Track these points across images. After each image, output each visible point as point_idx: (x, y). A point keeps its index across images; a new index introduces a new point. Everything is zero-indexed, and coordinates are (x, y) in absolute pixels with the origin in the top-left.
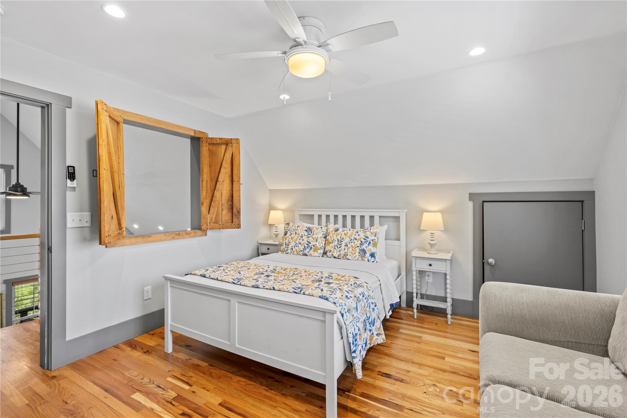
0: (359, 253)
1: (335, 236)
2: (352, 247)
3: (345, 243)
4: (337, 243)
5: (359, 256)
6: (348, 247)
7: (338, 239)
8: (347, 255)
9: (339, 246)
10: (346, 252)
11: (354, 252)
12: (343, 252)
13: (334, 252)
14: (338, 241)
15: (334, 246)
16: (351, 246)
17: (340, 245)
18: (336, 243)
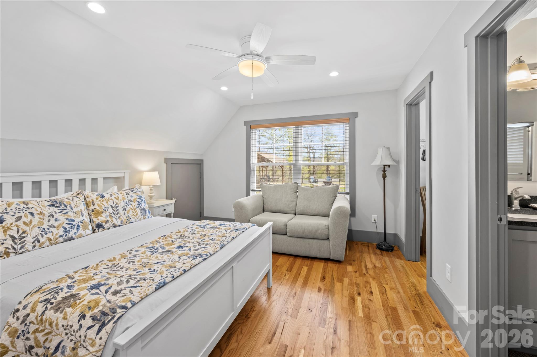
0: (141, 212)
1: (105, 203)
2: (132, 209)
3: (122, 208)
4: (113, 210)
5: (141, 216)
6: (127, 210)
7: (111, 206)
8: (131, 218)
9: (116, 213)
10: (127, 216)
11: (136, 213)
12: (124, 218)
13: (113, 221)
14: (112, 207)
15: (109, 214)
16: (129, 209)
17: (116, 211)
18: (111, 210)
